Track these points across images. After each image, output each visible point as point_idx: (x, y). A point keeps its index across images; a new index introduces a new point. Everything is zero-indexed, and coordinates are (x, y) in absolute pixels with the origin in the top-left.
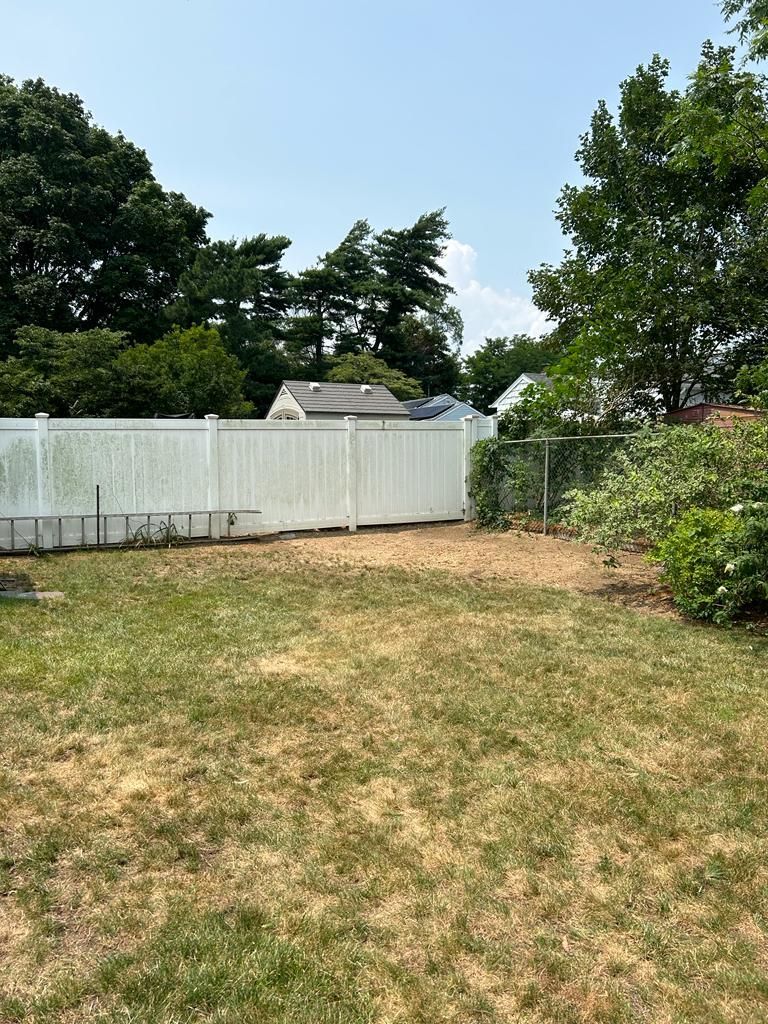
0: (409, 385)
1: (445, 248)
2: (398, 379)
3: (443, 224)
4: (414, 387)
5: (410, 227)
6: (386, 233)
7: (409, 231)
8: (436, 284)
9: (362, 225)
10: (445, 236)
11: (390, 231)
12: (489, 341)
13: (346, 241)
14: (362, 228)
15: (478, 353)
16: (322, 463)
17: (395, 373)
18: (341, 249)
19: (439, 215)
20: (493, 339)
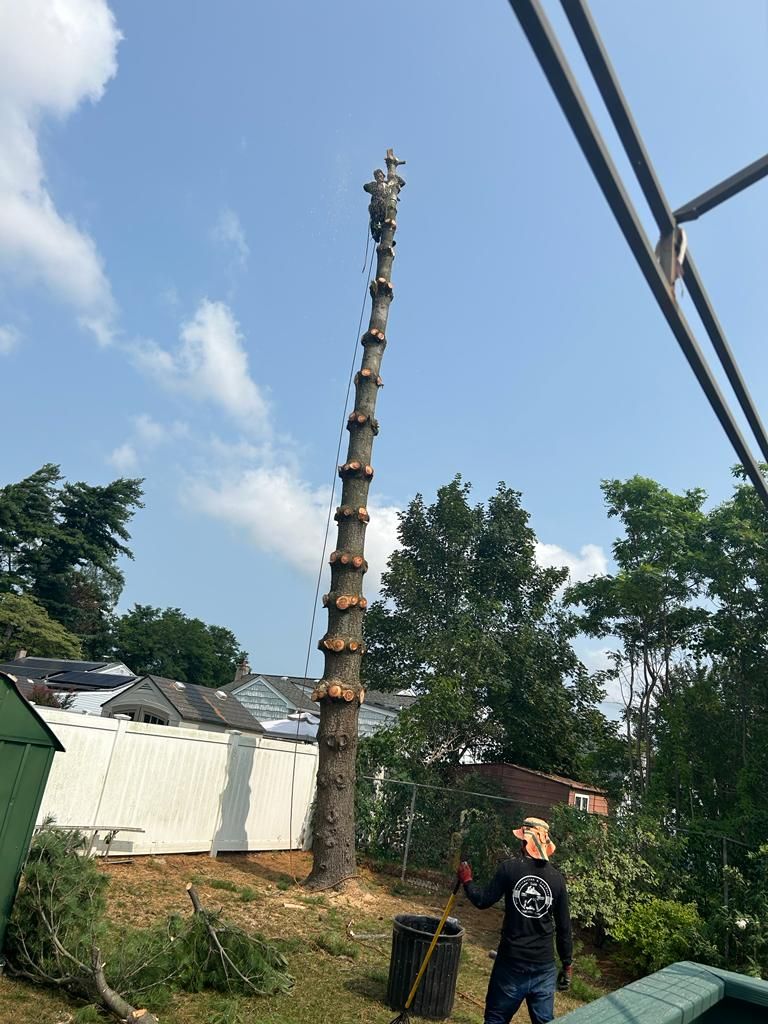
0: (69, 641)
1: (133, 514)
2: (58, 632)
3: (138, 493)
4: (74, 645)
5: (105, 486)
6: (79, 484)
7: (102, 490)
8: (116, 545)
9: (52, 470)
10: (138, 503)
11: (83, 484)
12: (138, 607)
13: (31, 479)
14: (52, 472)
15: (125, 617)
16: (202, 779)
17: (56, 625)
18: (23, 485)
19: (137, 484)
20: (144, 606)
